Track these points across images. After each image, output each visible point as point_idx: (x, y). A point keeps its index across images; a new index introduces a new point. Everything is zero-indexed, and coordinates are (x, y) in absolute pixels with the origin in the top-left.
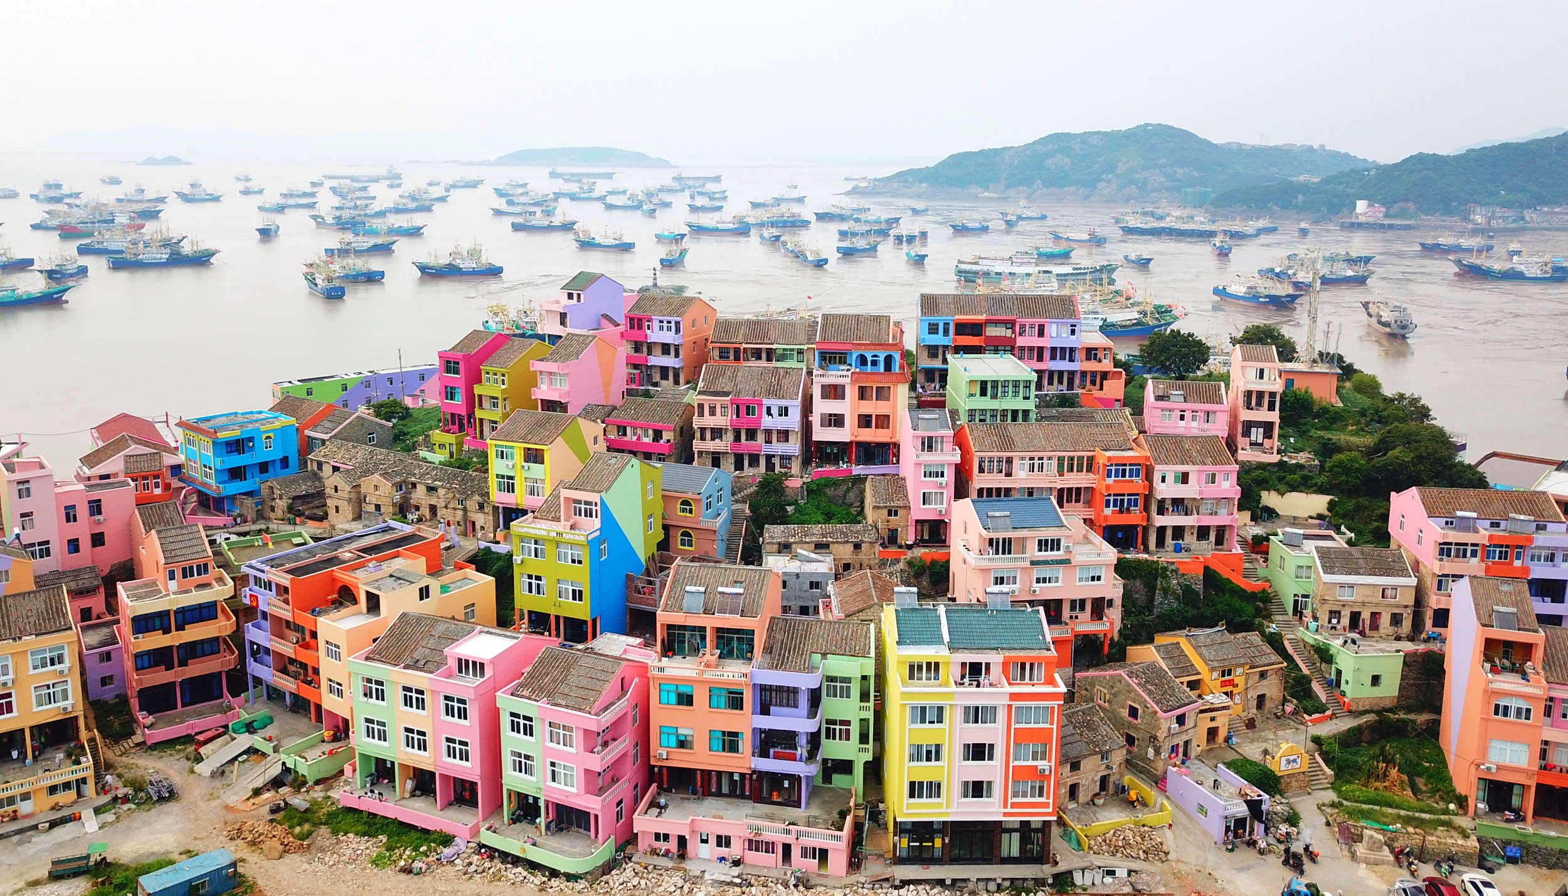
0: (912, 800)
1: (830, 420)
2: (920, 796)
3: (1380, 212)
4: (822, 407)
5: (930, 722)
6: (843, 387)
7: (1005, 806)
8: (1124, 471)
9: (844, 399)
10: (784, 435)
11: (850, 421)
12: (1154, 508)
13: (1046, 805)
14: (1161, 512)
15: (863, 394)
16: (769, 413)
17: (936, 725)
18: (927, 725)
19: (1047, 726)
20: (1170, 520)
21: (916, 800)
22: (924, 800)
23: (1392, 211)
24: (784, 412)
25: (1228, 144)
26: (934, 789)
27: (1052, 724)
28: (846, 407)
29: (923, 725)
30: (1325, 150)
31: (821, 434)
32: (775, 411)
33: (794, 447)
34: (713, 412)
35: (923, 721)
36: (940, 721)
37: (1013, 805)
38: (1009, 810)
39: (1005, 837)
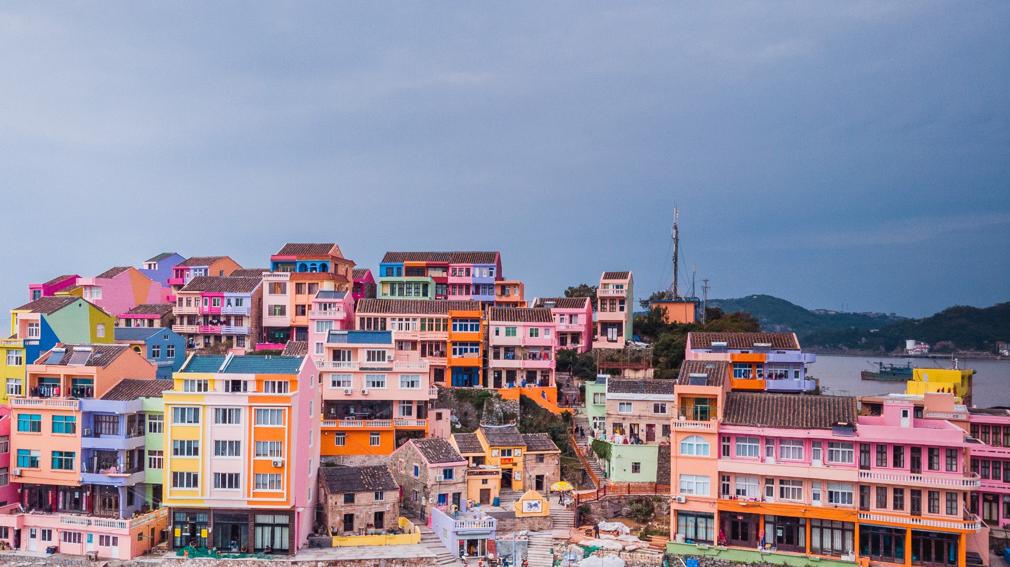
0: (175, 488)
1: (275, 310)
2: (182, 485)
3: (925, 348)
4: (269, 300)
5: (188, 422)
6: (285, 284)
7: (249, 496)
8: (466, 326)
9: (285, 293)
10: (239, 318)
11: (290, 311)
12: (491, 354)
13: (281, 495)
14: (497, 356)
15: (299, 289)
16: (229, 303)
17: (193, 424)
18: (186, 424)
19: (281, 426)
20: (503, 363)
21: (178, 488)
22: (185, 488)
23: (935, 347)
24: (239, 302)
25: (818, 310)
26: (193, 480)
27: (284, 424)
28: (288, 299)
29: (183, 424)
30: (895, 317)
31: (269, 321)
32: (233, 301)
33: (246, 327)
34: (189, 303)
35: (183, 421)
36: (196, 421)
37: (255, 495)
38: (251, 499)
39: (259, 530)
